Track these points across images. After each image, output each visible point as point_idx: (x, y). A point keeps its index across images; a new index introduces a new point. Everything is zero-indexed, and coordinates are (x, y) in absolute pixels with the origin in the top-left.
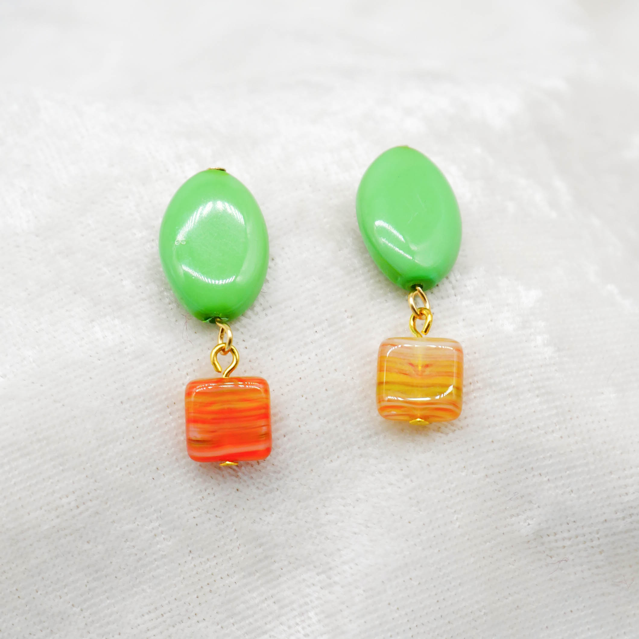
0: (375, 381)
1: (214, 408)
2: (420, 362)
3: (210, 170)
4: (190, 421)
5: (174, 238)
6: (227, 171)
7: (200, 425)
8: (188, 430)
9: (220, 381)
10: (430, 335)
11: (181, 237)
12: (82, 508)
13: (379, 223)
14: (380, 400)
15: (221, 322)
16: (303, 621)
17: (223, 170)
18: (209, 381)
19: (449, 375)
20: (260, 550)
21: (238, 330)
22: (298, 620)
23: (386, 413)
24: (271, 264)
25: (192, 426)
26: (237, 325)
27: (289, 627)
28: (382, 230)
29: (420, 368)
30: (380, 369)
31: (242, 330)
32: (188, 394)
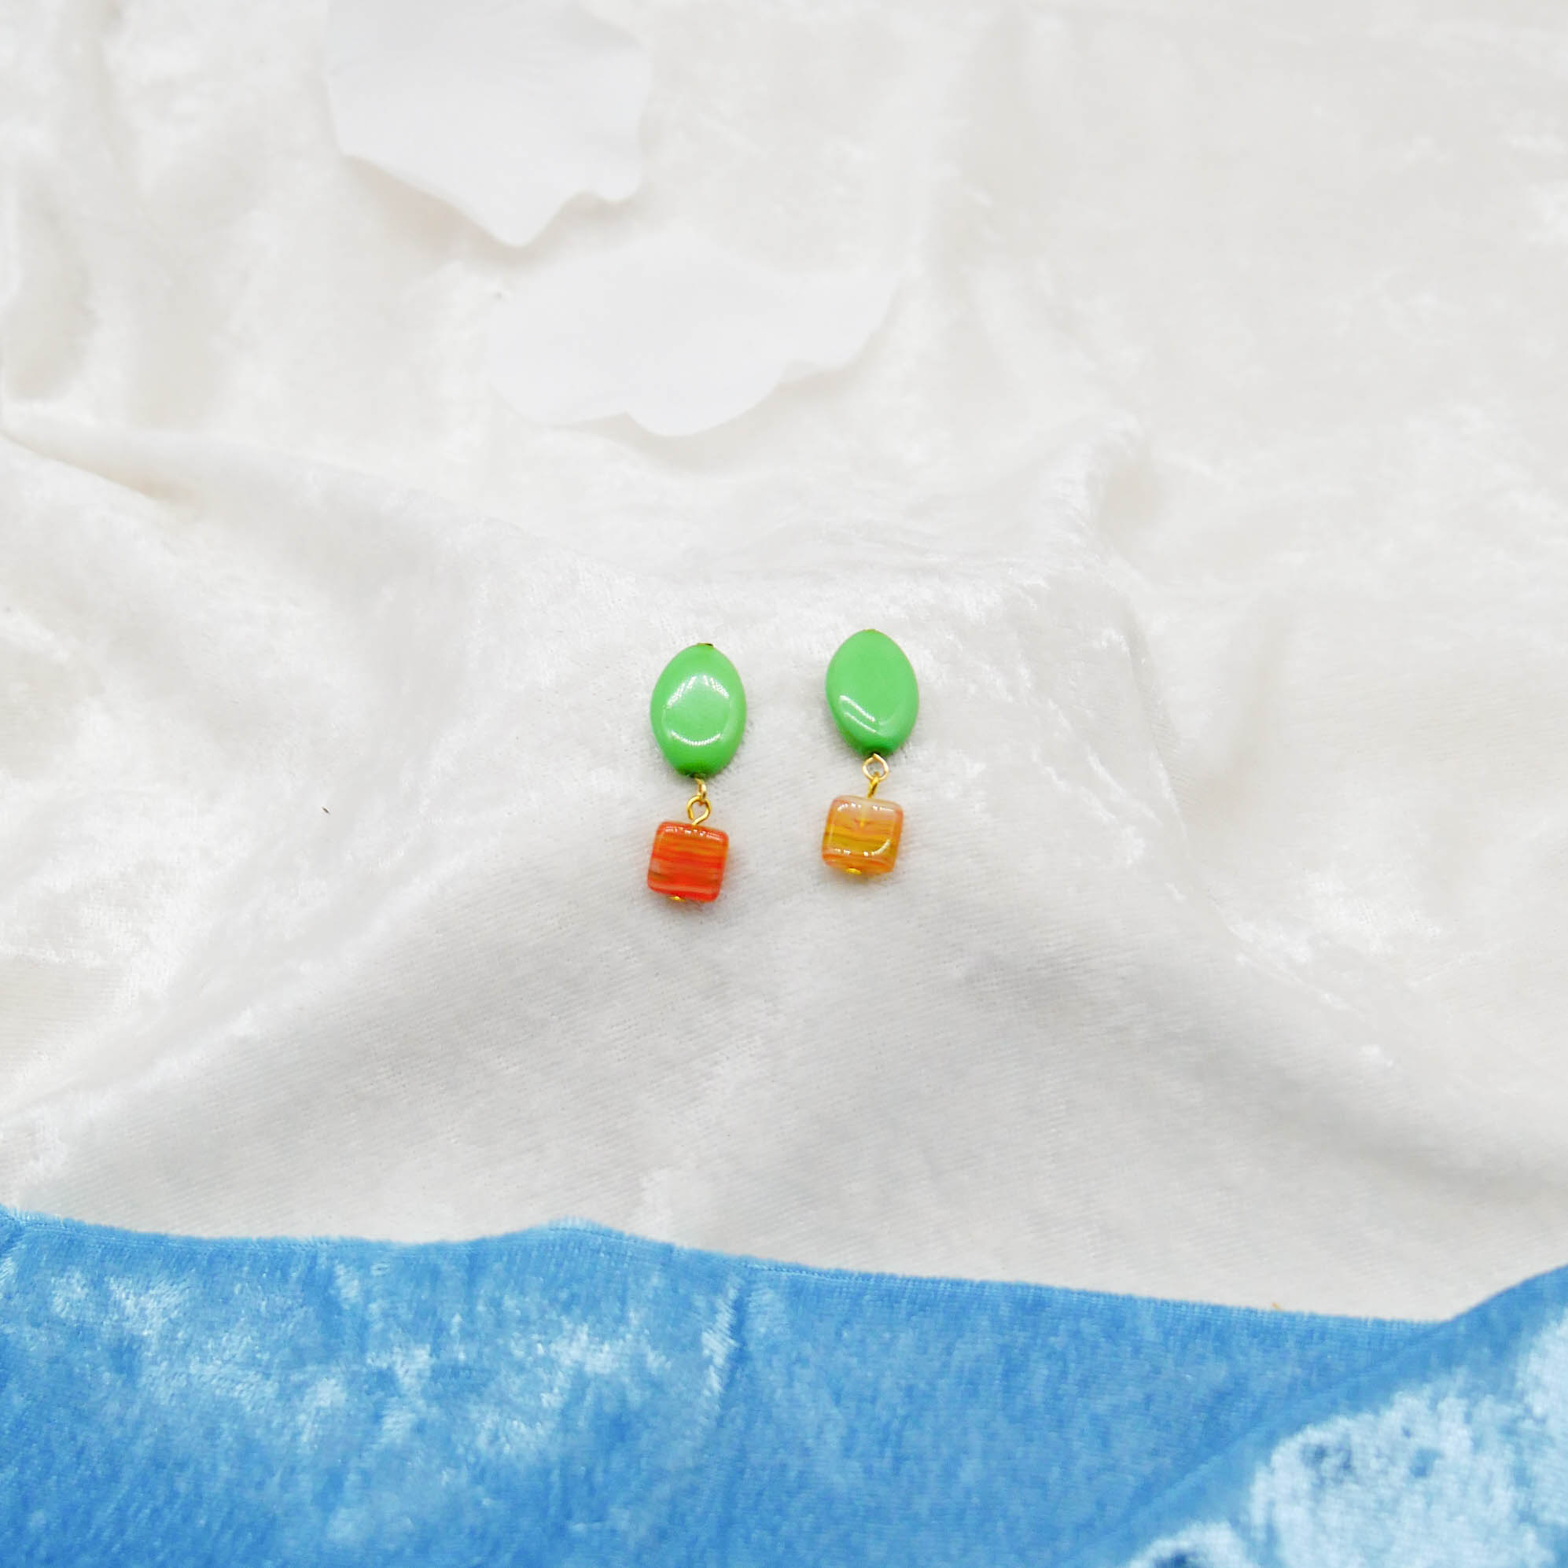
0: (823, 831)
1: (677, 849)
2: (863, 819)
3: (699, 645)
4: (654, 855)
5: (664, 703)
6: (715, 646)
7: (661, 861)
8: (651, 863)
9: (688, 827)
10: (876, 796)
11: (672, 701)
12: (564, 929)
13: (844, 698)
14: (824, 848)
15: (699, 778)
16: (750, 1042)
17: (710, 645)
18: (678, 825)
19: (887, 833)
20: (717, 977)
21: (712, 784)
22: (745, 1041)
23: (829, 860)
24: (748, 727)
25: (656, 860)
26: (712, 781)
27: (738, 1047)
28: (845, 704)
29: (862, 824)
30: (829, 821)
31: (715, 784)
32: (659, 832)
